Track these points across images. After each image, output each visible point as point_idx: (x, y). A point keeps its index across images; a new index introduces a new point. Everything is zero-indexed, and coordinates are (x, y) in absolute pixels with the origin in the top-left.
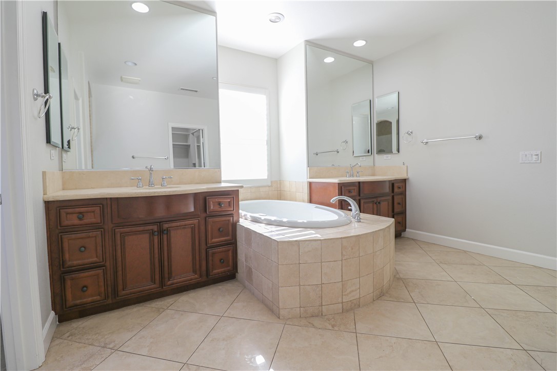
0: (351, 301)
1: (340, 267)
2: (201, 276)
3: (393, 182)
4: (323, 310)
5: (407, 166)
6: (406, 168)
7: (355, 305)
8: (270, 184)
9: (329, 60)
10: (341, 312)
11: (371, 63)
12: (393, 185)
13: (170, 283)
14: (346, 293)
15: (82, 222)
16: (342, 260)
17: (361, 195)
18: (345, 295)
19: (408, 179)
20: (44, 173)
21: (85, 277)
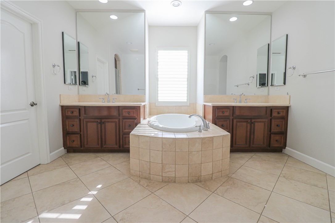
0: (168, 177)
1: (161, 154)
2: (120, 147)
3: (271, 108)
4: (151, 177)
5: (290, 96)
6: (289, 97)
7: (171, 180)
8: (188, 105)
9: (233, 19)
10: (161, 181)
11: (270, 14)
12: (271, 110)
13: (105, 146)
14: (165, 171)
15: (72, 115)
16: (162, 151)
17: (234, 116)
18: (164, 172)
19: (290, 106)
20: (60, 95)
21: (74, 137)
